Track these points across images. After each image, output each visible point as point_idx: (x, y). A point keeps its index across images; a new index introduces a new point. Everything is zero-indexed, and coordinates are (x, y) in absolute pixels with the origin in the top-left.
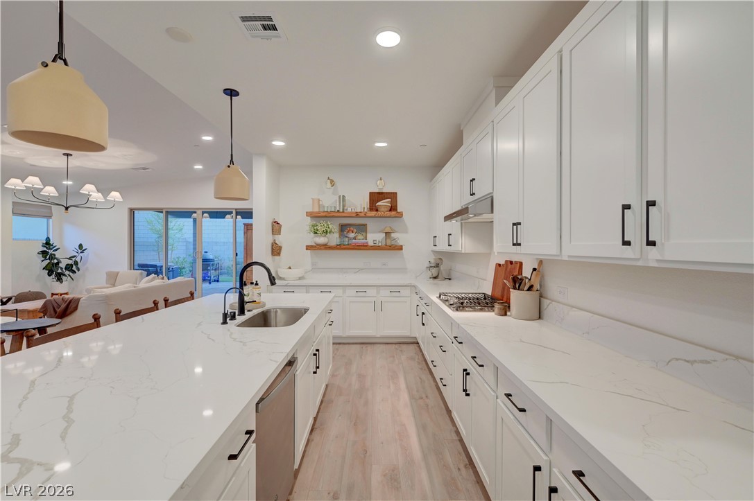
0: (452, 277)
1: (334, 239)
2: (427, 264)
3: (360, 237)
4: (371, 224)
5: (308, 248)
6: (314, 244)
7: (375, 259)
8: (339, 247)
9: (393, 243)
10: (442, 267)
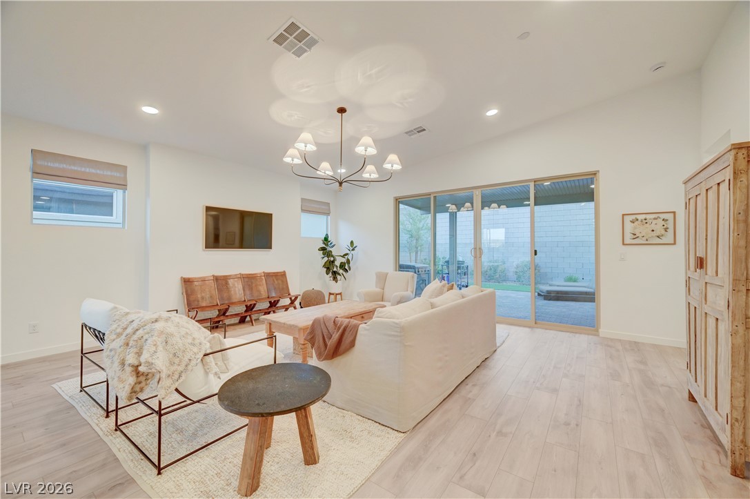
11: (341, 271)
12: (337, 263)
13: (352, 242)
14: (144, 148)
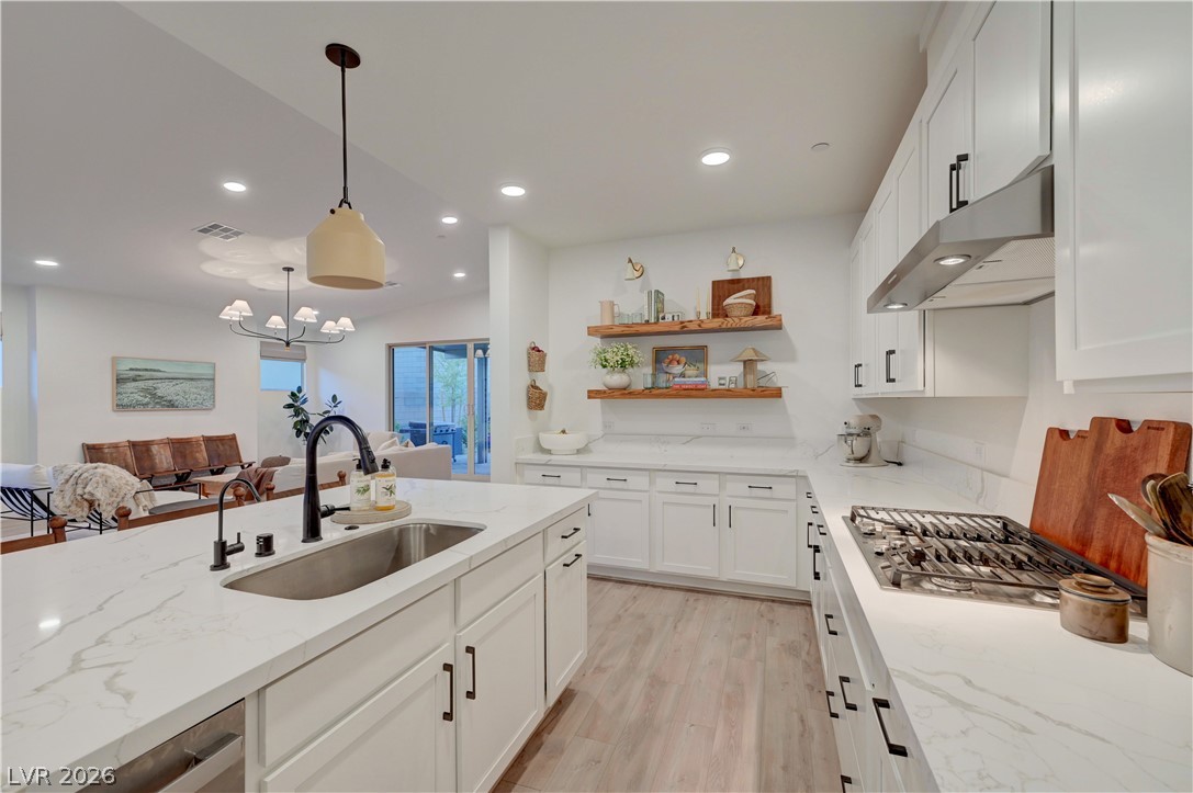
0: (905, 458)
1: (642, 376)
2: (842, 430)
3: (691, 371)
4: (717, 346)
5: (592, 394)
6: (602, 388)
7: (725, 417)
8: (651, 393)
9: (763, 382)
10: (879, 437)
12: (314, 422)
13: (334, 397)
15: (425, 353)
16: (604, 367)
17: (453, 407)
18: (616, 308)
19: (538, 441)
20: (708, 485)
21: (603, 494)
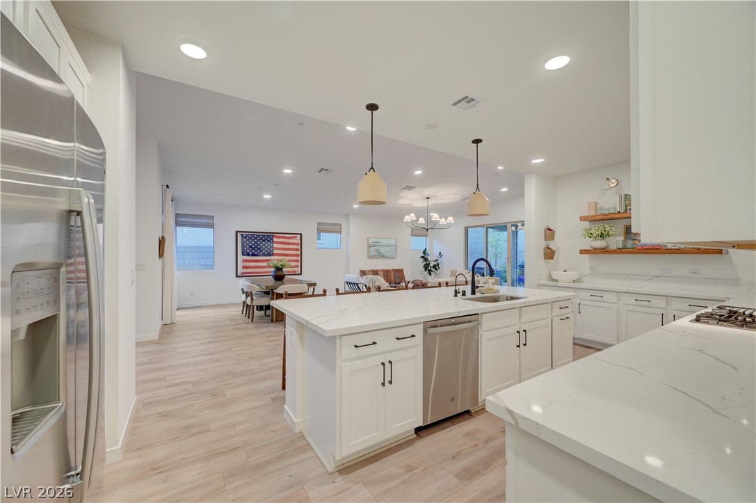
1: (616, 242)
5: (582, 252)
6: (589, 248)
8: (620, 251)
11: (434, 270)
12: (432, 265)
13: (440, 253)
14: (347, 216)
15: (484, 230)
16: (590, 237)
17: (496, 259)
18: (598, 206)
19: (550, 275)
20: (656, 302)
21: (587, 302)
